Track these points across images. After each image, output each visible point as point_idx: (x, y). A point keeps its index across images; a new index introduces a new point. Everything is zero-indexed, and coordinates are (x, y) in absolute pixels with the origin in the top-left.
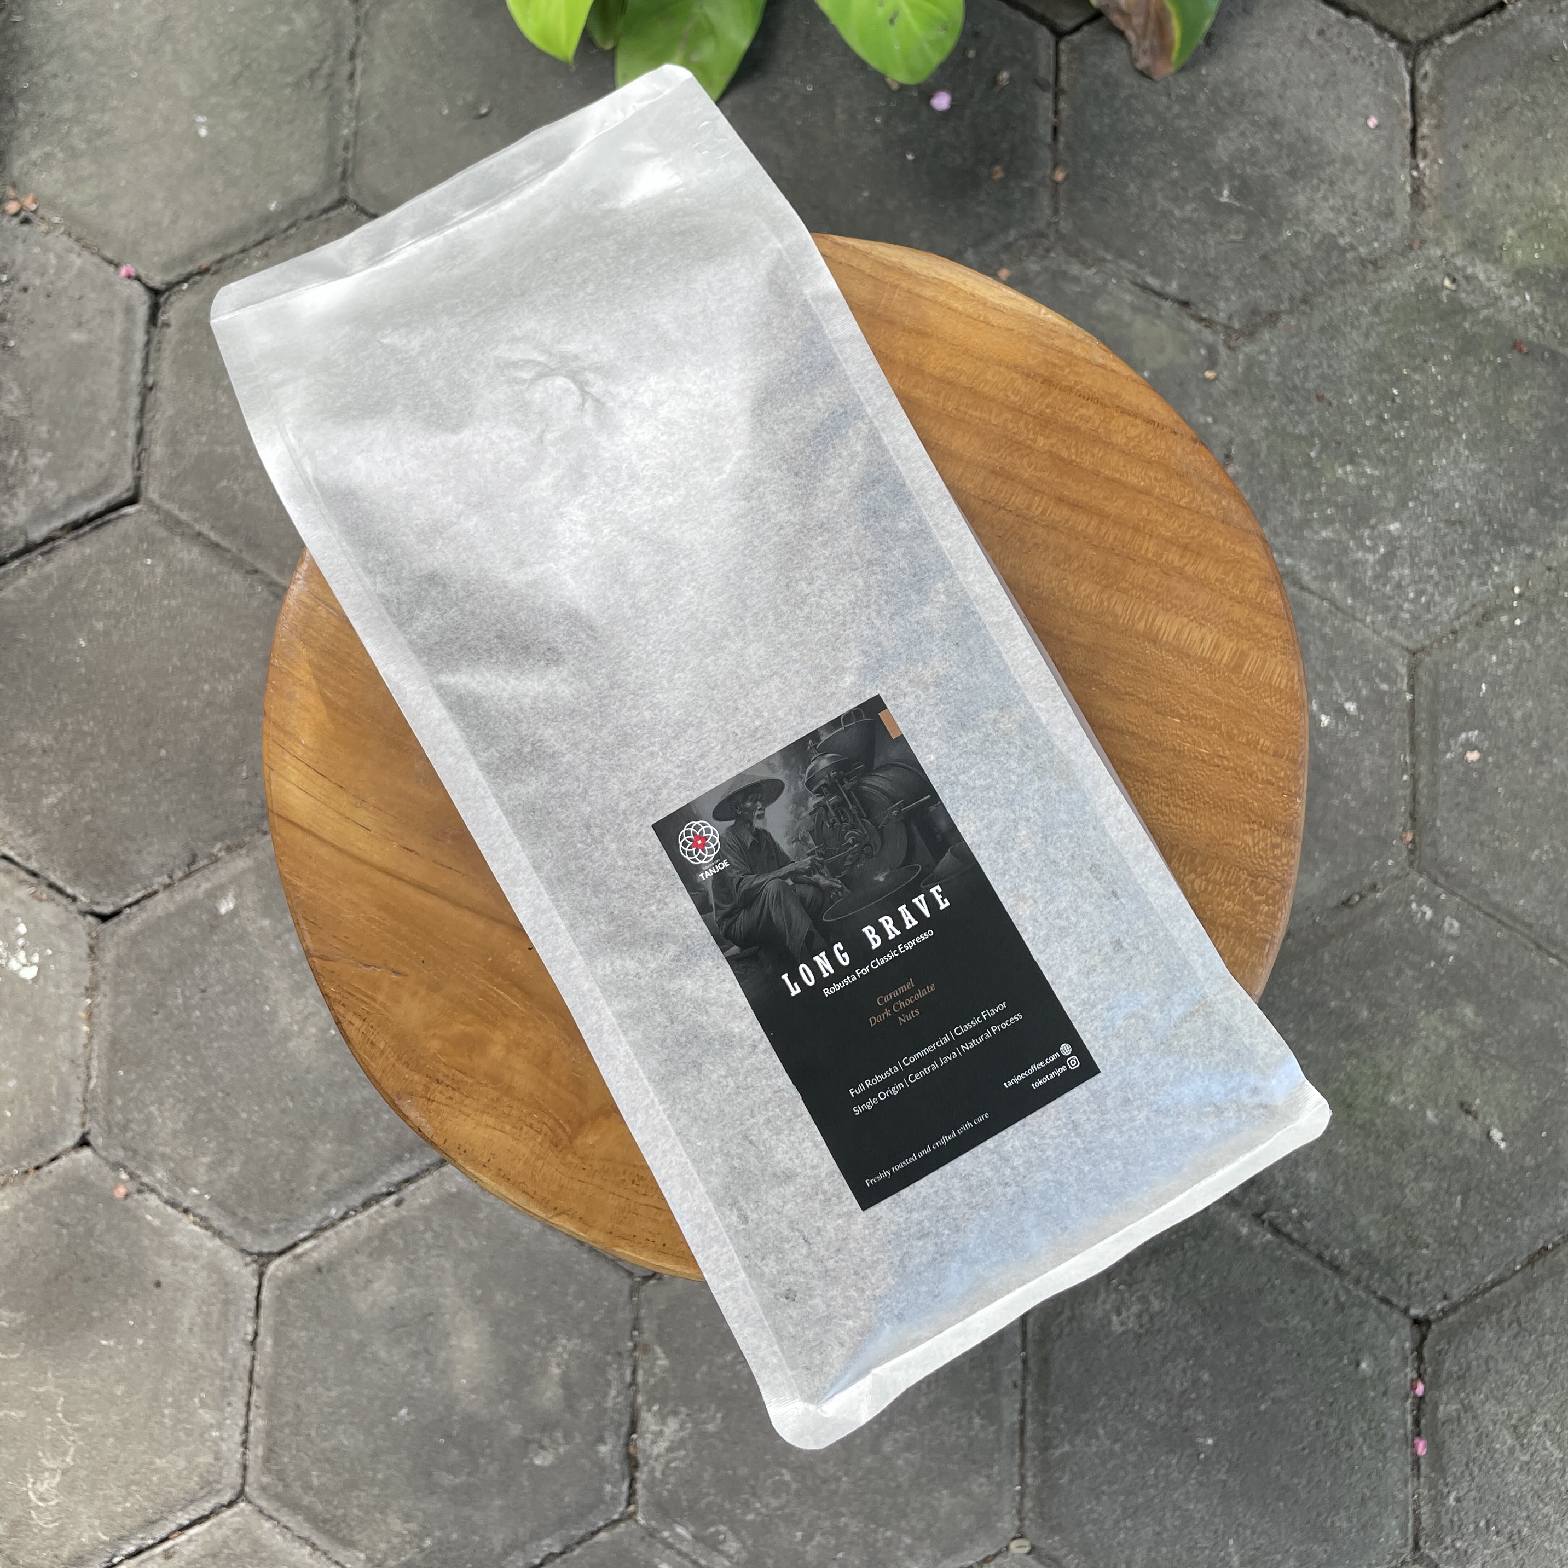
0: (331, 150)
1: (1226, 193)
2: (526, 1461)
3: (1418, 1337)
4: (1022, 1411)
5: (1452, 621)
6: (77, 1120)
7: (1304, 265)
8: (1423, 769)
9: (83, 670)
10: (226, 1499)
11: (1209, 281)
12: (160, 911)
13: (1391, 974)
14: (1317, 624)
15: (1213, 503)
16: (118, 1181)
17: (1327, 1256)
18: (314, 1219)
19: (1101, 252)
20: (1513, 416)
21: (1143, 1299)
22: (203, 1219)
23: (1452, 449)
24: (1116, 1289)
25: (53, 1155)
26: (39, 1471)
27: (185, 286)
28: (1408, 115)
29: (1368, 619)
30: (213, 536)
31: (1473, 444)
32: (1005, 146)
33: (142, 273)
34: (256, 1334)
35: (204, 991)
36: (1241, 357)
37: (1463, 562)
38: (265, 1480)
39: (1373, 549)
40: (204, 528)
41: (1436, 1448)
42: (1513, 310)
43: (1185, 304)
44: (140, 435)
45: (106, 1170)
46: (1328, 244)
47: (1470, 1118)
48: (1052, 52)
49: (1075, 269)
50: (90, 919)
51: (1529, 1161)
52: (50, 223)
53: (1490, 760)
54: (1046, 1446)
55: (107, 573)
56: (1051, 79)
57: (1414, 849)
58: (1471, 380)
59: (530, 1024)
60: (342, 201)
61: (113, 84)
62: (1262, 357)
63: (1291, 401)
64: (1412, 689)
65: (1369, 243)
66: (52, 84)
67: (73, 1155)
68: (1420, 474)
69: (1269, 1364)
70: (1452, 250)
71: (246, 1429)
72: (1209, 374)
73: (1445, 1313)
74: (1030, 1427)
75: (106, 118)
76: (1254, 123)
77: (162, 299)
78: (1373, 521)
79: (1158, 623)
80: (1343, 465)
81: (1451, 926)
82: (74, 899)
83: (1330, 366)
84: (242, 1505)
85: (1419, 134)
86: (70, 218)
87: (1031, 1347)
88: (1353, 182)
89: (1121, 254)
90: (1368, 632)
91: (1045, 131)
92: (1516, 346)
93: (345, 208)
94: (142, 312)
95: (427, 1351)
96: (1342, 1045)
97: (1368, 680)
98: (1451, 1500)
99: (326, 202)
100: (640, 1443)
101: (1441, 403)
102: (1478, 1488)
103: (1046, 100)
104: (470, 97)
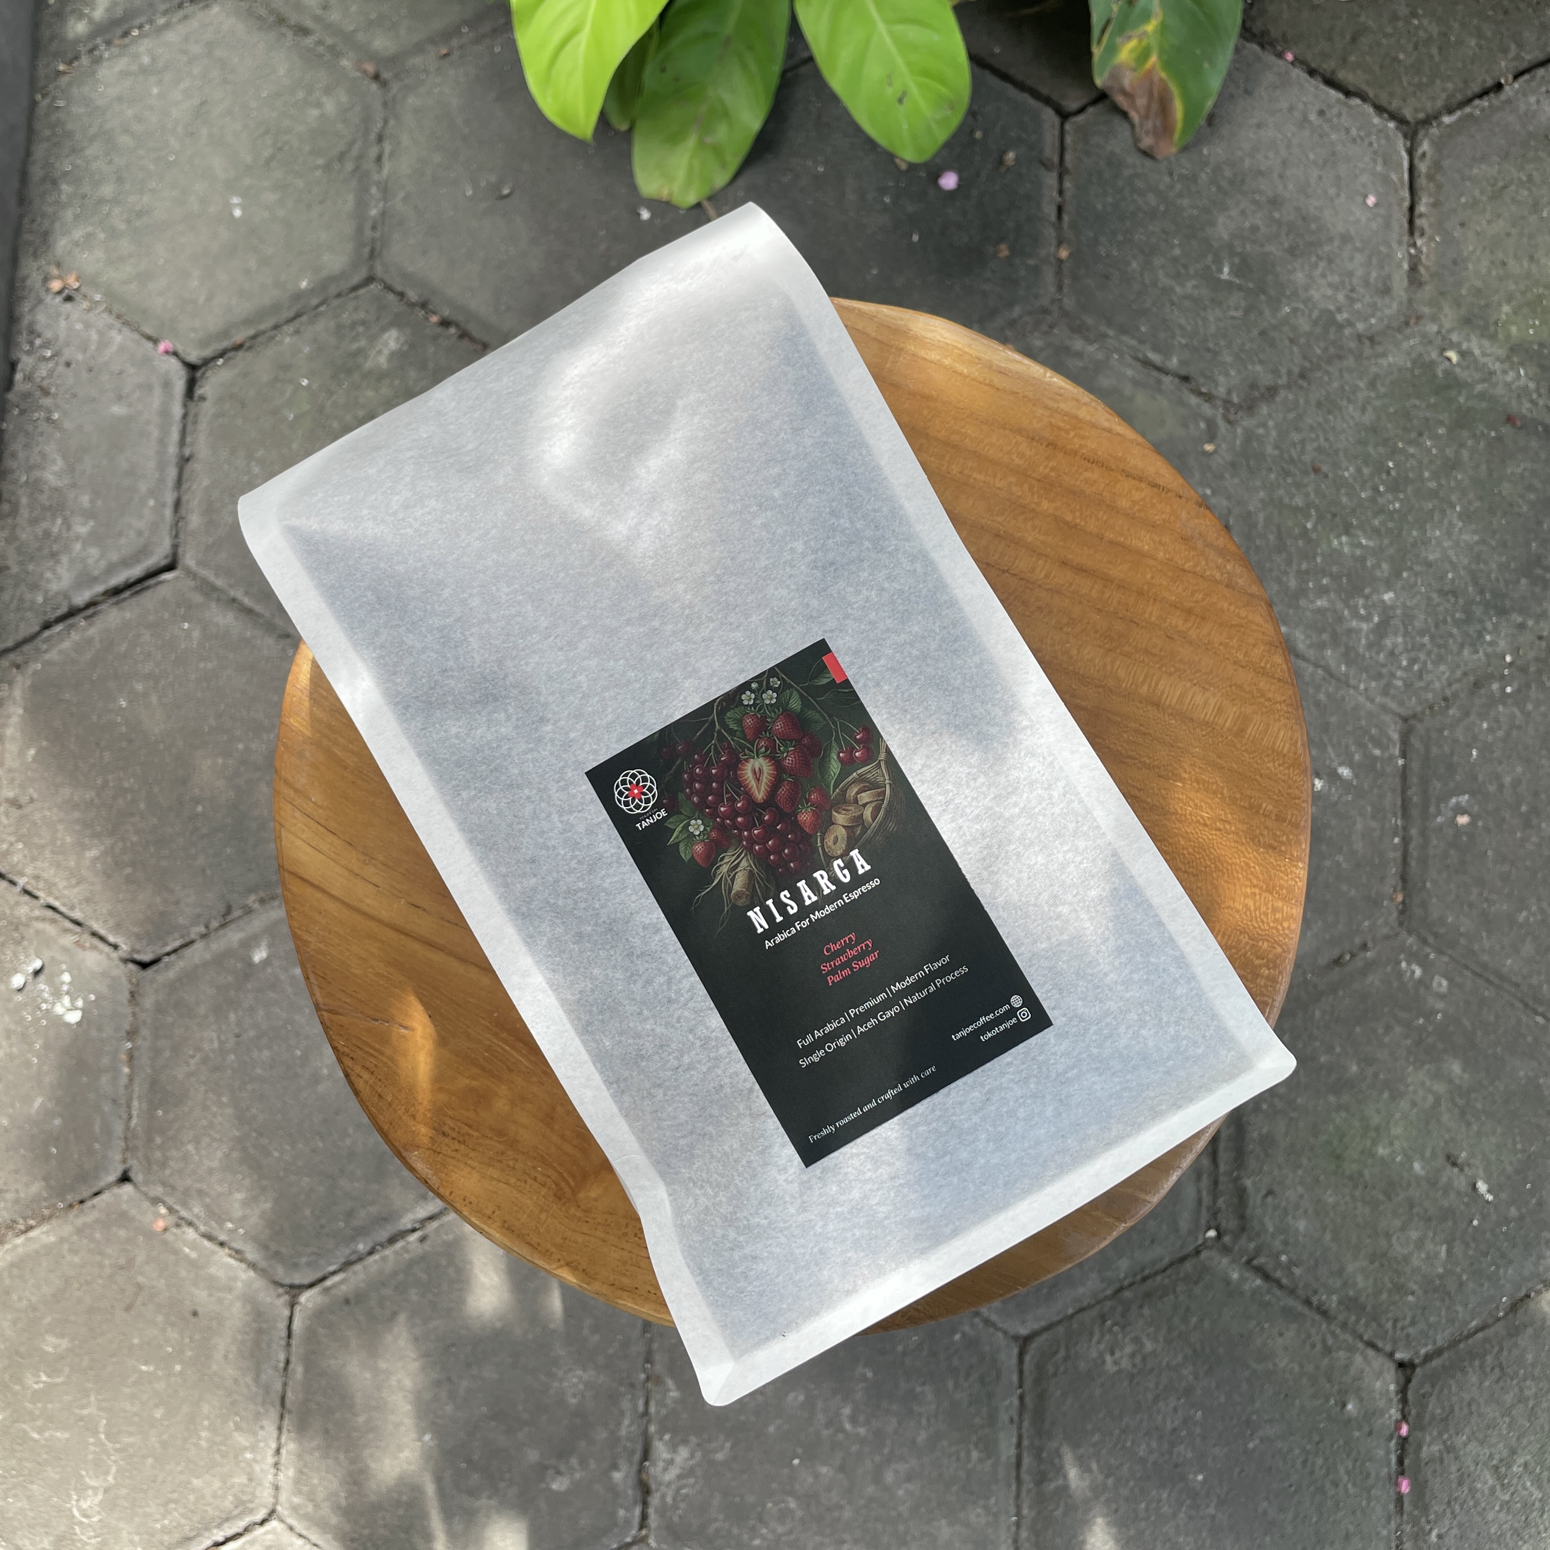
0: (360, 230)
1: (1226, 270)
2: (543, 1486)
3: (1402, 1381)
4: (1019, 1445)
5: (1443, 689)
6: (118, 1157)
7: (1302, 341)
8: (1414, 832)
9: (124, 729)
10: (259, 1517)
11: (1208, 356)
12: (197, 960)
13: (1380, 1031)
14: (1311, 691)
15: (1218, 567)
16: (158, 1215)
17: (1315, 1300)
18: (343, 1254)
19: (1103, 328)
20: (1506, 488)
21: (1137, 1340)
22: (237, 1251)
23: (1446, 521)
24: (1110, 1330)
25: (95, 1189)
26: (82, 1490)
27: (220, 361)
28: (1406, 194)
29: (1362, 687)
30: (247, 601)
31: (1466, 516)
32: (1010, 224)
33: (180, 349)
34: (288, 1362)
35: (238, 1036)
36: (1239, 431)
37: (1455, 631)
38: (296, 1500)
39: (1368, 618)
40: (238, 594)
41: (1419, 1488)
42: (1508, 385)
43: (1186, 379)
44: (177, 504)
45: (146, 1204)
46: (1328, 321)
47: (1456, 1170)
48: (1057, 133)
49: (1078, 344)
50: (131, 966)
51: (1513, 1212)
52: (92, 301)
53: (1480, 823)
54: (1041, 1479)
55: (147, 637)
56: (1056, 159)
57: (1404, 910)
58: (1465, 454)
59: (534, 1079)
60: (370, 280)
61: (152, 167)
62: (1261, 431)
63: (1287, 473)
64: (1404, 755)
65: (1366, 320)
66: (94, 166)
67: (116, 1190)
68: (1414, 545)
69: (1258, 1404)
70: (1447, 325)
71: (278, 1451)
72: (1209, 447)
73: (1428, 1358)
74: (1026, 1461)
75: (146, 199)
76: (1255, 202)
77: (199, 374)
78: (1367, 591)
79: (1161, 687)
80: (1338, 537)
81: (1440, 985)
82: (115, 947)
83: (1326, 440)
84: (274, 1524)
85: (1417, 212)
86: (110, 295)
87: (1028, 1383)
88: (1351, 259)
89: (1123, 330)
90: (1361, 699)
91: (1050, 211)
92: (1510, 420)
93: (372, 286)
94: (179, 386)
95: (449, 1379)
96: (1332, 1099)
97: (1361, 745)
98: (1433, 1537)
99: (356, 279)
100: (652, 1470)
101: (1436, 476)
102: (1460, 1525)
103: (1051, 179)
104: (493, 179)
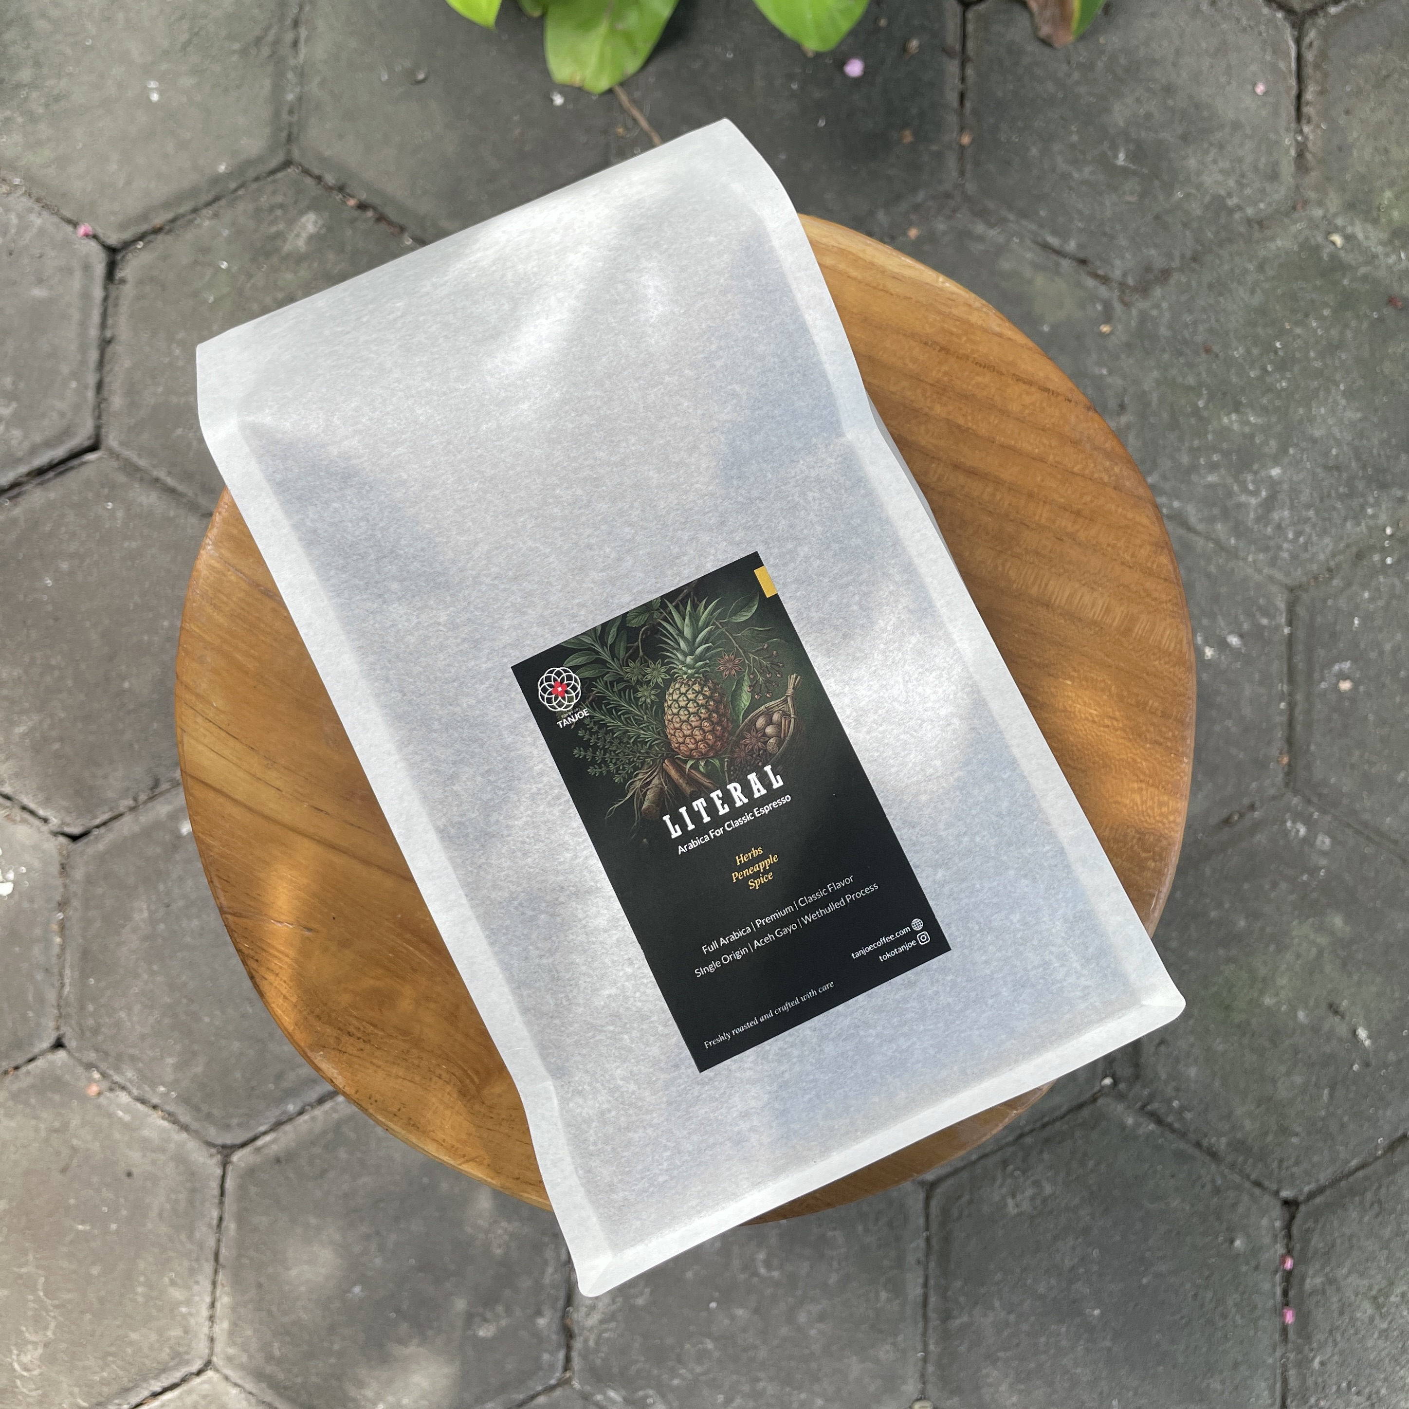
0: (277, 114)
1: (1122, 156)
2: (470, 1333)
3: (1287, 1216)
4: (925, 1285)
5: (1327, 561)
6: (52, 1024)
7: (1195, 225)
8: (1299, 697)
9: (50, 608)
10: (195, 1368)
11: (1104, 239)
12: (126, 832)
13: (1267, 887)
14: (1202, 563)
16: (91, 1080)
17: (1205, 1143)
18: (273, 1114)
19: (1004, 212)
20: (1387, 367)
21: (1037, 1184)
22: (170, 1114)
23: (1331, 399)
24: (1011, 1175)
25: (30, 1056)
26: (22, 1344)
27: (140, 245)
28: (1293, 82)
29: (1250, 559)
30: (170, 481)
31: (1349, 394)
32: (914, 111)
33: (100, 232)
34: (221, 1219)
35: (168, 906)
36: (1134, 312)
37: (1339, 505)
38: (231, 1351)
39: (1256, 493)
40: (161, 474)
41: (1303, 1318)
42: (1389, 267)
43: (1083, 262)
44: (100, 386)
45: (80, 1070)
46: (1218, 205)
47: (1337, 1019)
48: (958, 20)
49: (980, 228)
50: (62, 839)
51: (1392, 1057)
52: (10, 184)
53: (1362, 689)
54: (946, 1316)
55: (71, 517)
56: (958, 47)
57: (1290, 771)
58: (1349, 334)
59: (439, 979)
60: (288, 163)
61: (69, 51)
62: (1155, 313)
63: (1180, 354)
64: (1290, 623)
65: (1255, 204)
66: (12, 50)
67: (50, 1057)
68: (1300, 422)
69: (1151, 1243)
70: (1333, 209)
71: (213, 1305)
72: (1105, 329)
73: (1311, 1196)
74: (933, 1299)
75: (64, 83)
76: (1149, 90)
77: (119, 257)
78: (1256, 467)
80: (1228, 414)
81: (1323, 843)
82: (46, 820)
83: (1217, 321)
84: (210, 1374)
85: (1303, 100)
86: (29, 179)
87: (934, 1227)
88: (1241, 145)
89: (1023, 214)
90: (1250, 571)
91: (952, 98)
92: (1391, 301)
93: (289, 170)
94: (99, 269)
95: (378, 1233)
96: (1221, 952)
97: (1250, 615)
98: (1316, 1364)
99: (274, 163)
100: (575, 1316)
101: (1321, 355)
102: (1341, 1353)
103: (953, 67)
104: (408, 64)
